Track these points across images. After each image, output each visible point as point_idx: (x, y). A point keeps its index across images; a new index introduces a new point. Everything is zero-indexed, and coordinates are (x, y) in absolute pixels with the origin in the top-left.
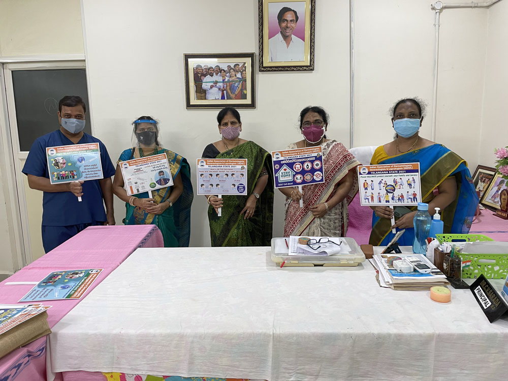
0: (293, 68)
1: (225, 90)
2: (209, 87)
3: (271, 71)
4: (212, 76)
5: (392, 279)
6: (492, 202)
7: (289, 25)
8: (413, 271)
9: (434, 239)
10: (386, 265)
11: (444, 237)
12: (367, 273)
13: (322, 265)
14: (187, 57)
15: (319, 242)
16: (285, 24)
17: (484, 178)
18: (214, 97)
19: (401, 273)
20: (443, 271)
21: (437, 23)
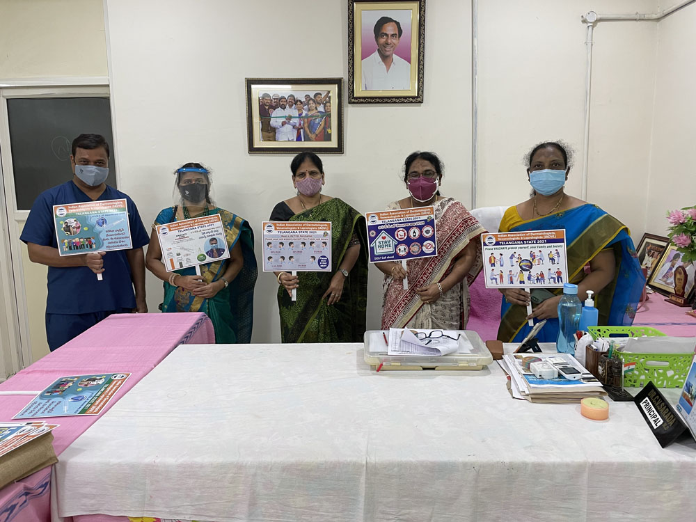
0: (394, 100)
1: (302, 128)
2: (280, 124)
3: (365, 103)
4: (284, 108)
5: (529, 388)
6: (664, 283)
7: (389, 41)
8: (557, 376)
9: (585, 334)
10: (520, 368)
11: (599, 330)
12: (495, 380)
13: (433, 369)
14: (250, 82)
15: (429, 337)
16: (384, 40)
17: (652, 251)
18: (286, 138)
19: (541, 380)
20: (598, 377)
21: (589, 41)
